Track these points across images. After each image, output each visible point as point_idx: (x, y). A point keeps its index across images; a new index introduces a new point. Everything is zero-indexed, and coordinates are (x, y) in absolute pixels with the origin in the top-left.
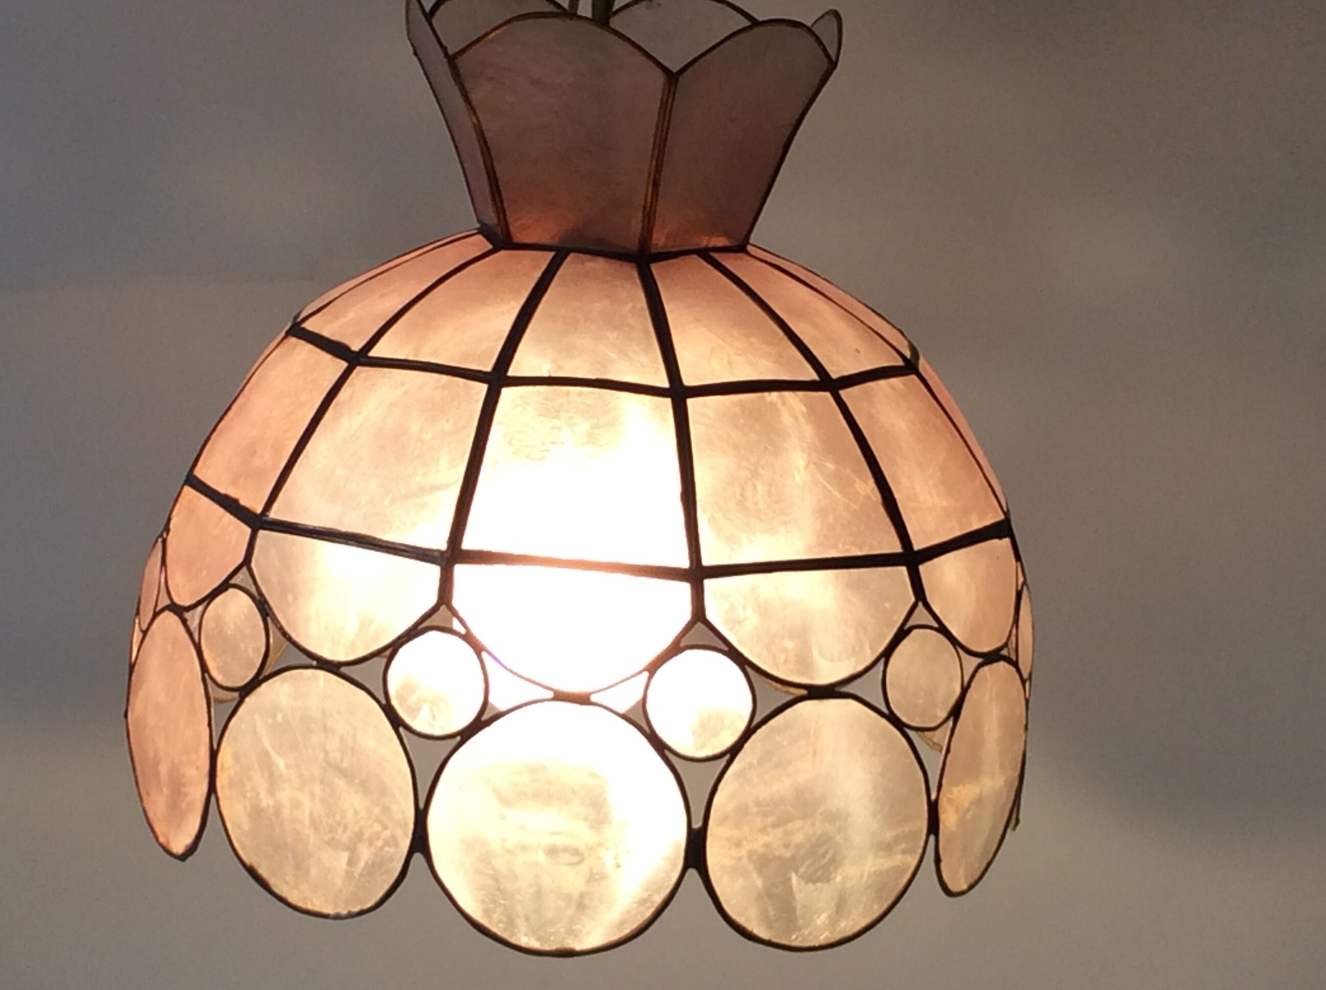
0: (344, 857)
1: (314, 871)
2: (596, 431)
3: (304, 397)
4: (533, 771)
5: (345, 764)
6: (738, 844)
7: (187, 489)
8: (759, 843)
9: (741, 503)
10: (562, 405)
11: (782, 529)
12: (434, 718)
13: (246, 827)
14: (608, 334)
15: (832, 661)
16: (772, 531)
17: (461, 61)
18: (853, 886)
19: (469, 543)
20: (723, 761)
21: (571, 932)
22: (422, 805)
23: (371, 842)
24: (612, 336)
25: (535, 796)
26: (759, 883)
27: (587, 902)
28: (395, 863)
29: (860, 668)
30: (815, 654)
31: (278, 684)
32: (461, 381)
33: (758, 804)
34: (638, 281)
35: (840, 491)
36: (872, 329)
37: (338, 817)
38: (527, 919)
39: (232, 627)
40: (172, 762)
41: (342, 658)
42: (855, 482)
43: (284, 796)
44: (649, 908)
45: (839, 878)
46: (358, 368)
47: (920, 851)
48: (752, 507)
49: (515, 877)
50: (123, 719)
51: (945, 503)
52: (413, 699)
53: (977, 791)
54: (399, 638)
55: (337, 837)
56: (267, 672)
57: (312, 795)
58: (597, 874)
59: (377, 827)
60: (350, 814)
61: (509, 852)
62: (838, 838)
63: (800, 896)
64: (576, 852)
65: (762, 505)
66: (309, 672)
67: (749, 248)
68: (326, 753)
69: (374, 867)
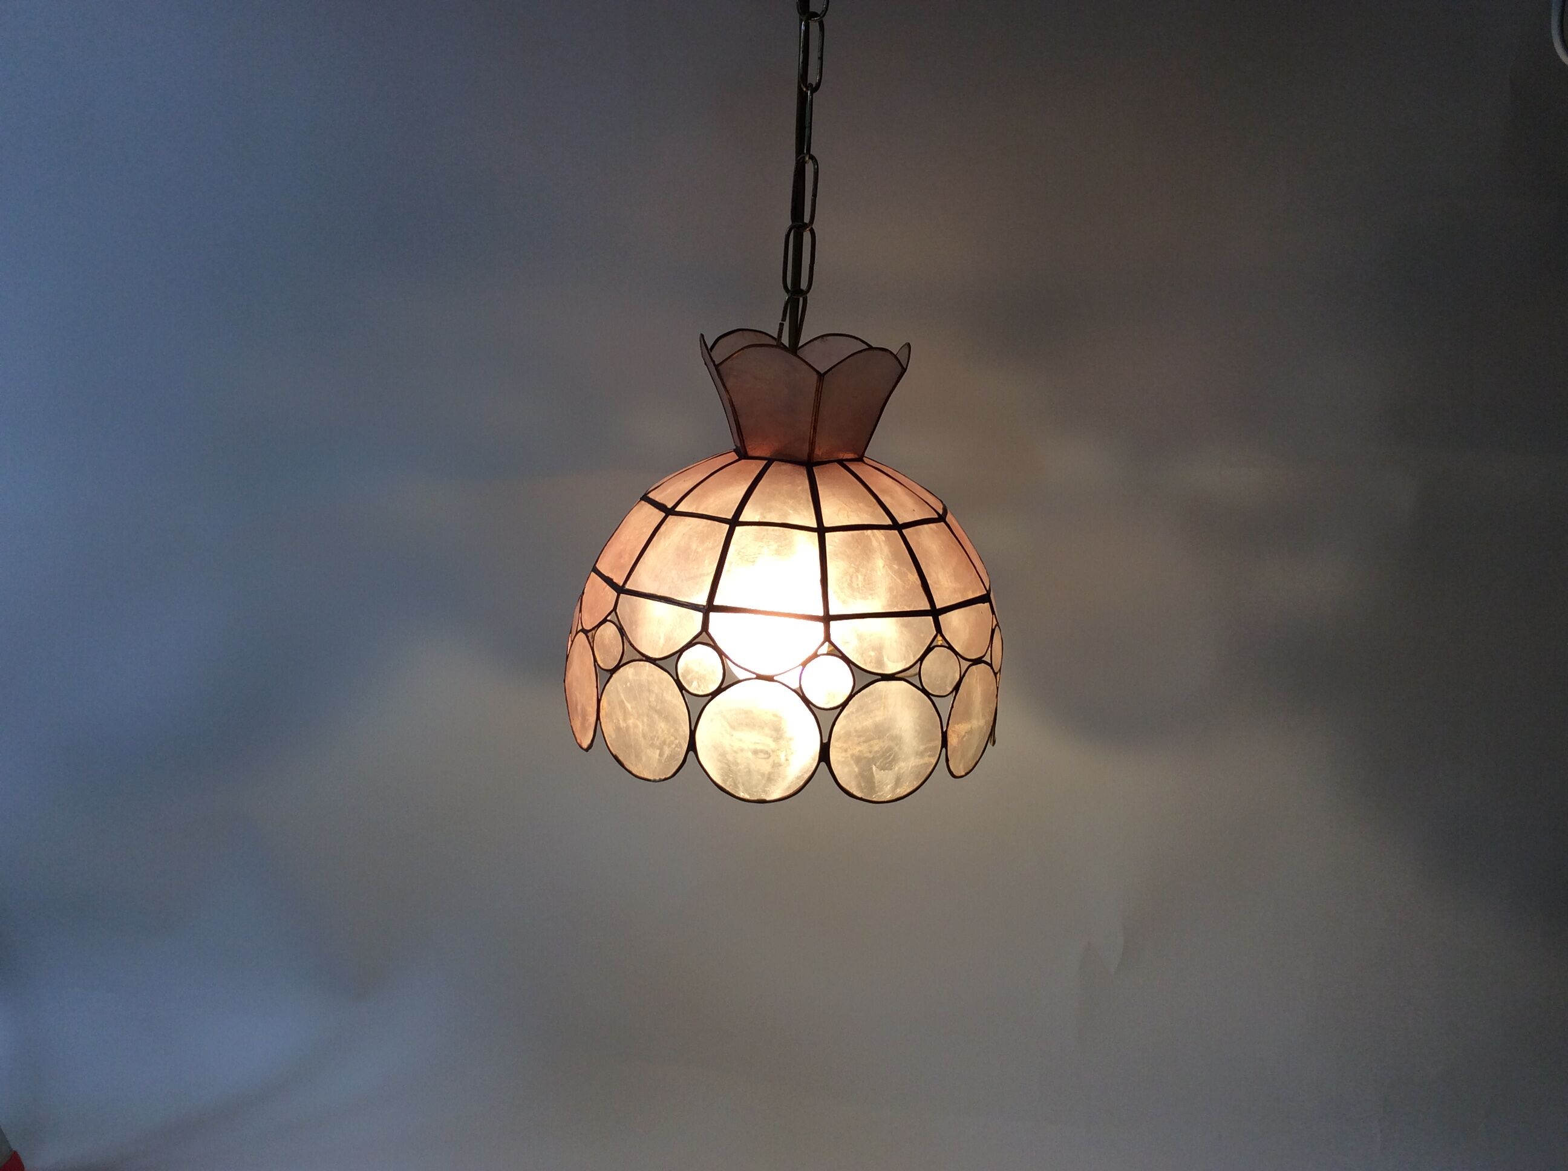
0: (658, 752)
1: (644, 759)
2: (780, 548)
3: (645, 530)
4: (746, 713)
5: (658, 708)
6: (846, 751)
7: (593, 573)
8: (857, 750)
9: (850, 585)
10: (764, 536)
11: (870, 597)
12: (699, 686)
13: (614, 736)
14: (789, 501)
15: (894, 662)
16: (865, 598)
17: (720, 367)
18: (904, 772)
19: (717, 602)
20: (838, 710)
21: (764, 791)
22: (693, 728)
23: (669, 746)
24: (791, 502)
25: (747, 725)
26: (856, 770)
27: (772, 777)
28: (680, 756)
29: (908, 666)
30: (885, 659)
31: (628, 668)
32: (717, 523)
33: (856, 731)
34: (806, 476)
35: (901, 579)
36: (923, 499)
37: (655, 733)
38: (743, 785)
39: (607, 640)
40: (583, 705)
41: (657, 657)
42: (907, 575)
43: (631, 722)
44: (802, 781)
45: (897, 768)
46: (670, 516)
47: (938, 756)
48: (856, 586)
49: (737, 764)
50: (563, 683)
51: (954, 585)
52: (689, 677)
53: (970, 727)
54: (683, 647)
55: (654, 743)
56: (624, 661)
57: (643, 722)
58: (777, 763)
59: (672, 738)
60: (660, 731)
61: (735, 752)
62: (896, 749)
63: (877, 776)
64: (767, 753)
65: (860, 585)
66: (642, 663)
67: (864, 458)
68: (650, 702)
69: (671, 757)
